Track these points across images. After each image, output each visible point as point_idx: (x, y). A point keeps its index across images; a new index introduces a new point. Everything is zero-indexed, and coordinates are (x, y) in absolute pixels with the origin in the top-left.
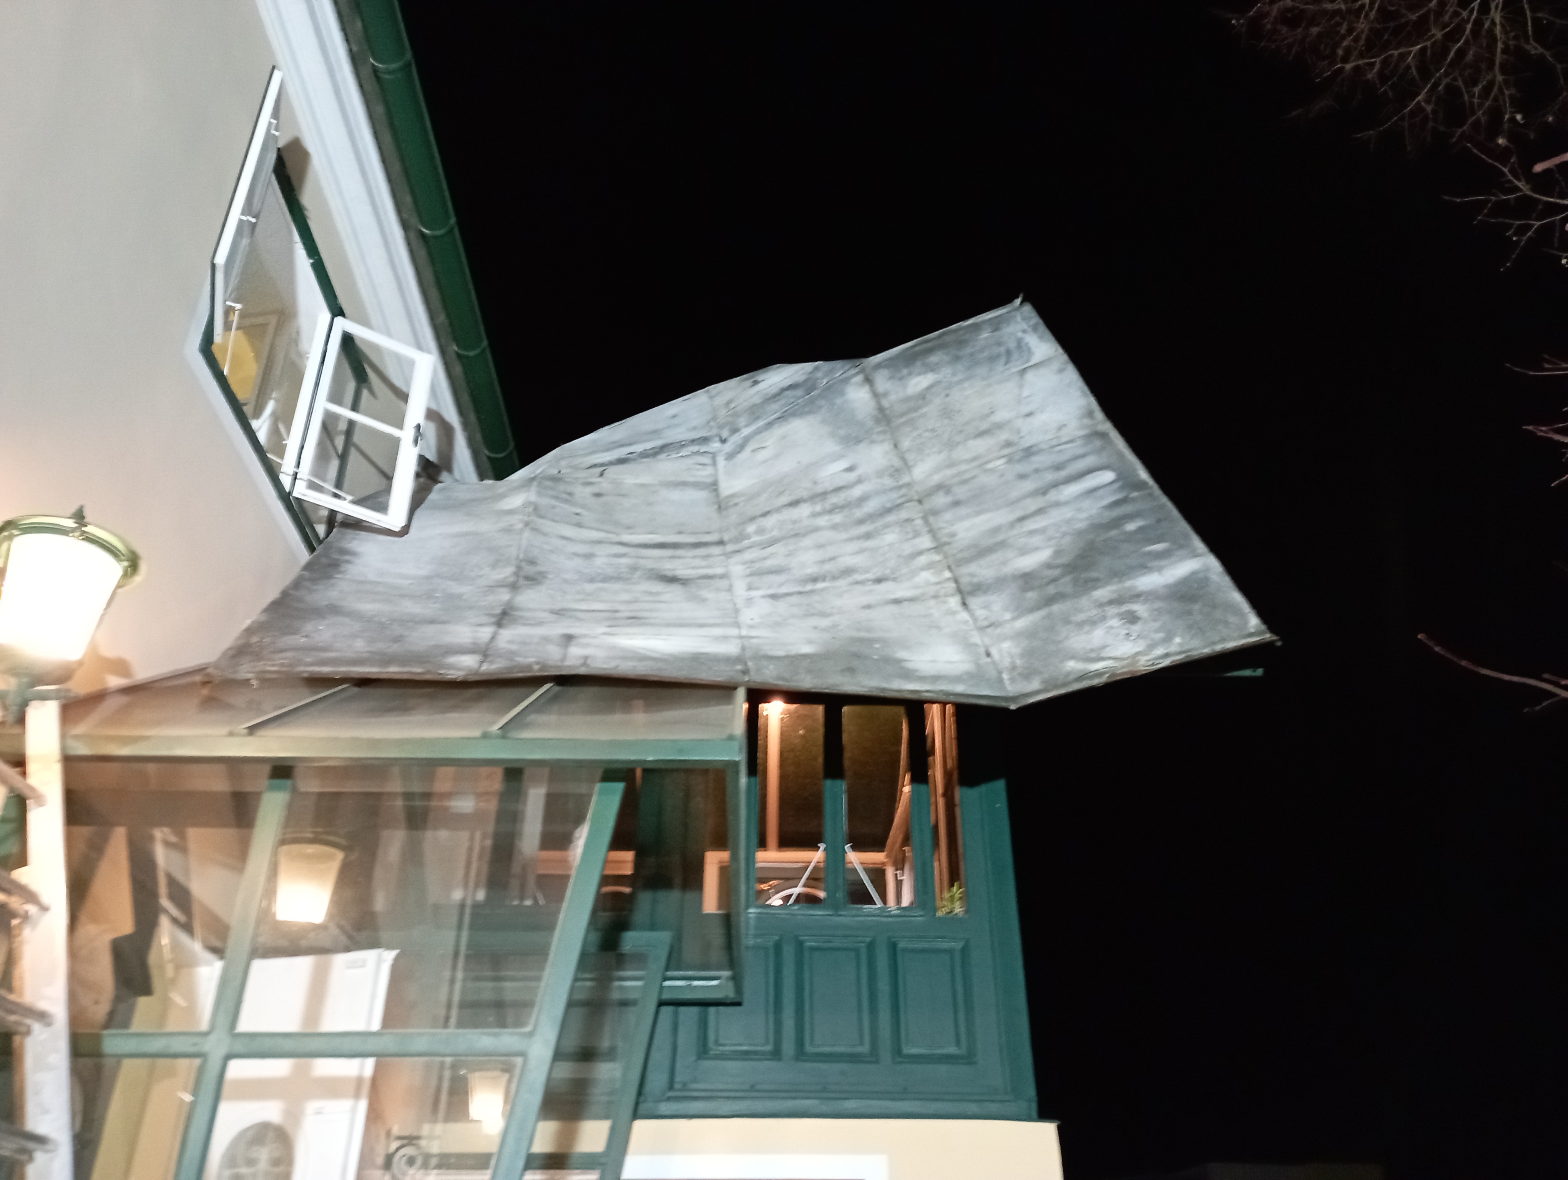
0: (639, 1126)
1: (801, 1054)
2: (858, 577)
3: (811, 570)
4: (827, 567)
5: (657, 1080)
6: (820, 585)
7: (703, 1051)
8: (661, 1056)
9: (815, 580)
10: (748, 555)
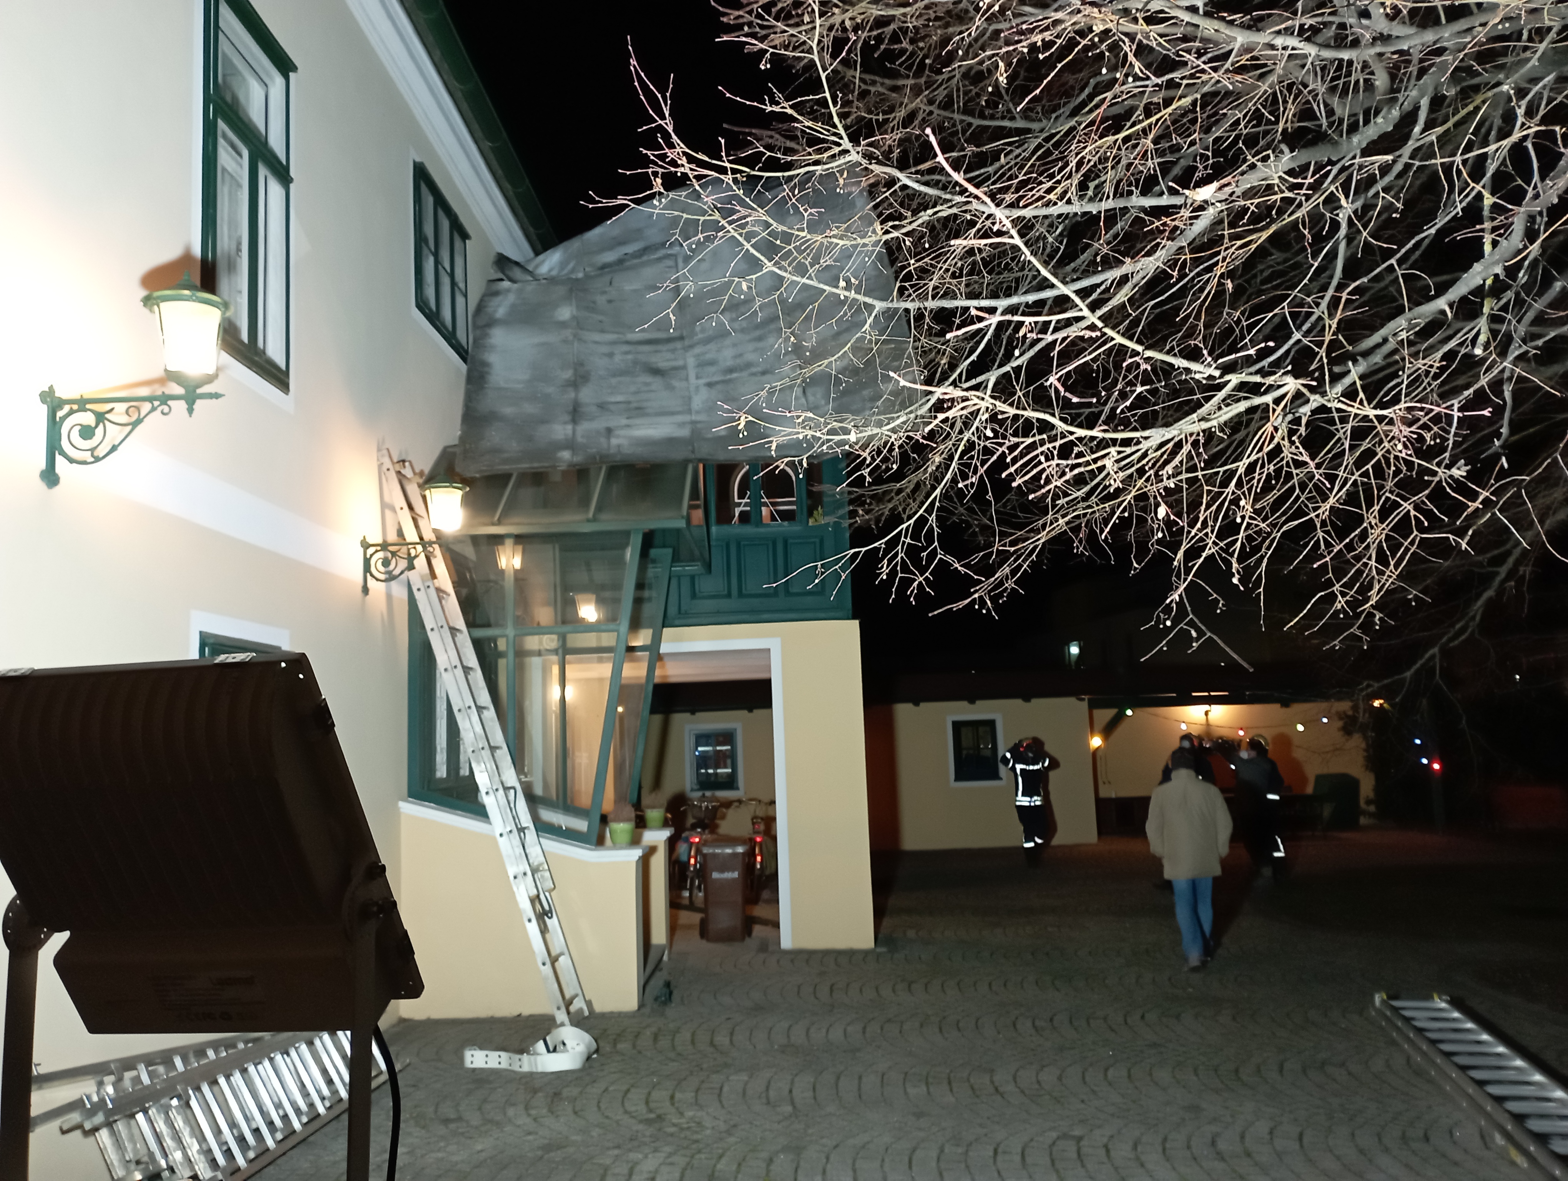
0: (666, 631)
1: (741, 595)
2: (754, 370)
3: (730, 363)
4: (738, 361)
5: (672, 610)
6: (735, 375)
7: (694, 596)
8: (673, 598)
9: (731, 370)
10: (697, 350)
